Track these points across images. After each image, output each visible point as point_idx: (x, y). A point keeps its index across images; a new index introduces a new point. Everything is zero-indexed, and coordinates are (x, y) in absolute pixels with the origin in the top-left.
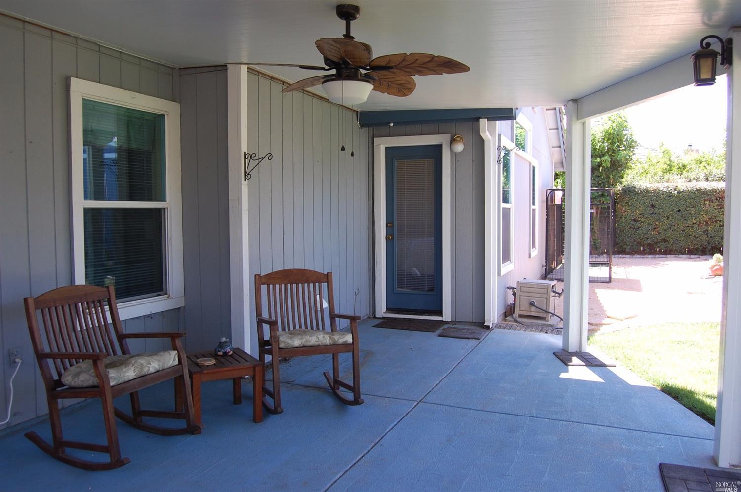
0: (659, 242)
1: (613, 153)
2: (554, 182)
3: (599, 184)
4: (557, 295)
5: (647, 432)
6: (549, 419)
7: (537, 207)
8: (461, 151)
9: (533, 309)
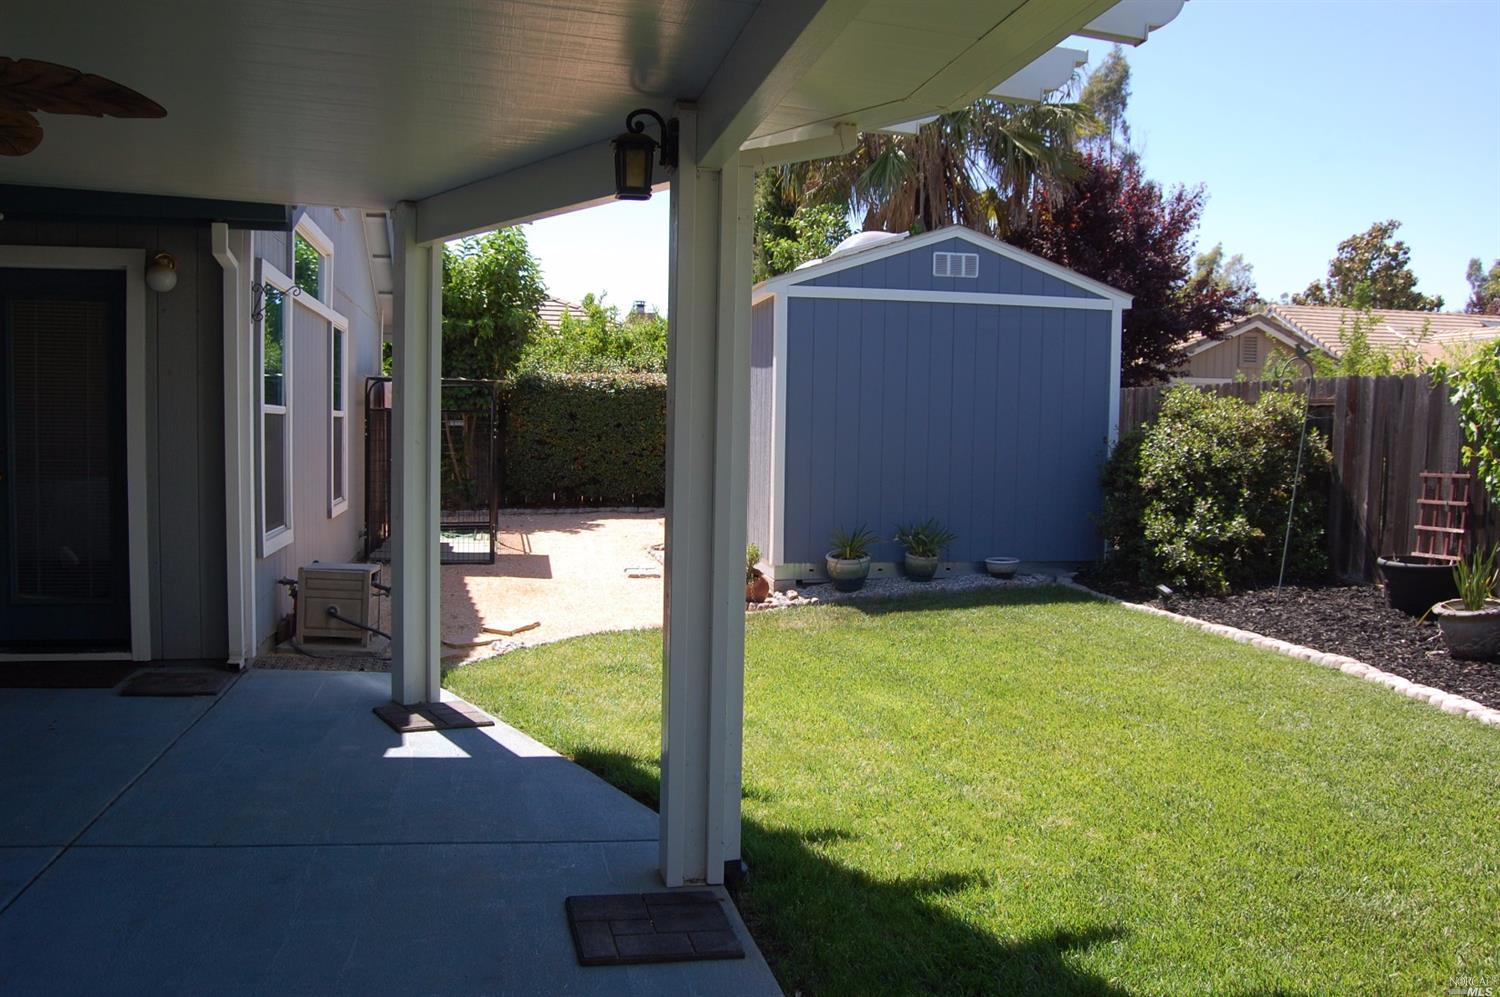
0: (584, 484)
1: (499, 311)
2: (383, 364)
3: (473, 371)
4: (382, 592)
5: (546, 843)
6: (359, 845)
7: (344, 413)
8: (171, 288)
9: (334, 623)
